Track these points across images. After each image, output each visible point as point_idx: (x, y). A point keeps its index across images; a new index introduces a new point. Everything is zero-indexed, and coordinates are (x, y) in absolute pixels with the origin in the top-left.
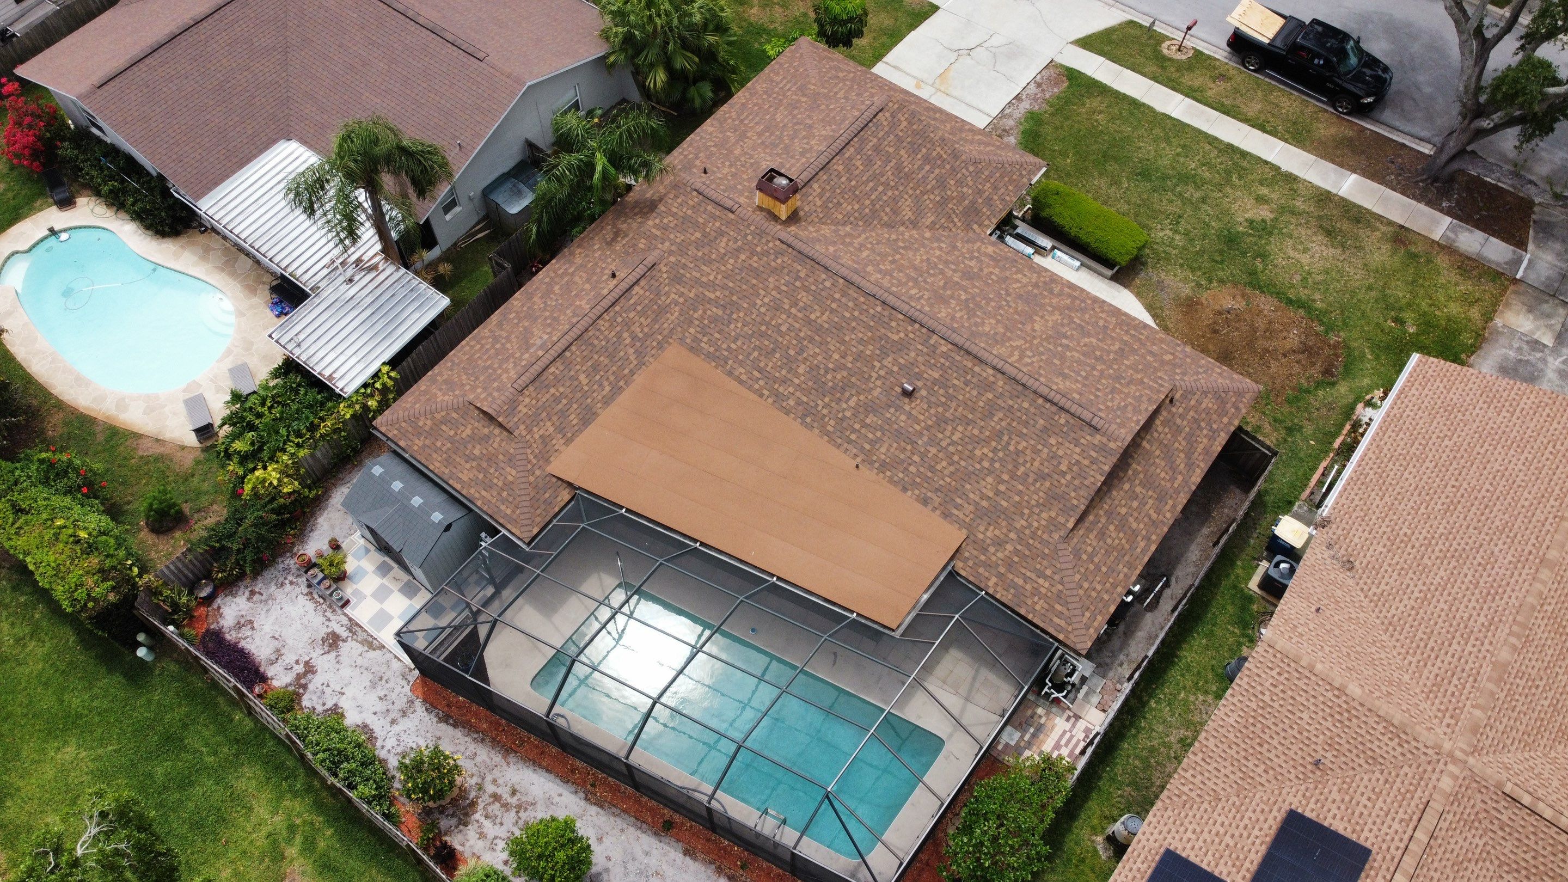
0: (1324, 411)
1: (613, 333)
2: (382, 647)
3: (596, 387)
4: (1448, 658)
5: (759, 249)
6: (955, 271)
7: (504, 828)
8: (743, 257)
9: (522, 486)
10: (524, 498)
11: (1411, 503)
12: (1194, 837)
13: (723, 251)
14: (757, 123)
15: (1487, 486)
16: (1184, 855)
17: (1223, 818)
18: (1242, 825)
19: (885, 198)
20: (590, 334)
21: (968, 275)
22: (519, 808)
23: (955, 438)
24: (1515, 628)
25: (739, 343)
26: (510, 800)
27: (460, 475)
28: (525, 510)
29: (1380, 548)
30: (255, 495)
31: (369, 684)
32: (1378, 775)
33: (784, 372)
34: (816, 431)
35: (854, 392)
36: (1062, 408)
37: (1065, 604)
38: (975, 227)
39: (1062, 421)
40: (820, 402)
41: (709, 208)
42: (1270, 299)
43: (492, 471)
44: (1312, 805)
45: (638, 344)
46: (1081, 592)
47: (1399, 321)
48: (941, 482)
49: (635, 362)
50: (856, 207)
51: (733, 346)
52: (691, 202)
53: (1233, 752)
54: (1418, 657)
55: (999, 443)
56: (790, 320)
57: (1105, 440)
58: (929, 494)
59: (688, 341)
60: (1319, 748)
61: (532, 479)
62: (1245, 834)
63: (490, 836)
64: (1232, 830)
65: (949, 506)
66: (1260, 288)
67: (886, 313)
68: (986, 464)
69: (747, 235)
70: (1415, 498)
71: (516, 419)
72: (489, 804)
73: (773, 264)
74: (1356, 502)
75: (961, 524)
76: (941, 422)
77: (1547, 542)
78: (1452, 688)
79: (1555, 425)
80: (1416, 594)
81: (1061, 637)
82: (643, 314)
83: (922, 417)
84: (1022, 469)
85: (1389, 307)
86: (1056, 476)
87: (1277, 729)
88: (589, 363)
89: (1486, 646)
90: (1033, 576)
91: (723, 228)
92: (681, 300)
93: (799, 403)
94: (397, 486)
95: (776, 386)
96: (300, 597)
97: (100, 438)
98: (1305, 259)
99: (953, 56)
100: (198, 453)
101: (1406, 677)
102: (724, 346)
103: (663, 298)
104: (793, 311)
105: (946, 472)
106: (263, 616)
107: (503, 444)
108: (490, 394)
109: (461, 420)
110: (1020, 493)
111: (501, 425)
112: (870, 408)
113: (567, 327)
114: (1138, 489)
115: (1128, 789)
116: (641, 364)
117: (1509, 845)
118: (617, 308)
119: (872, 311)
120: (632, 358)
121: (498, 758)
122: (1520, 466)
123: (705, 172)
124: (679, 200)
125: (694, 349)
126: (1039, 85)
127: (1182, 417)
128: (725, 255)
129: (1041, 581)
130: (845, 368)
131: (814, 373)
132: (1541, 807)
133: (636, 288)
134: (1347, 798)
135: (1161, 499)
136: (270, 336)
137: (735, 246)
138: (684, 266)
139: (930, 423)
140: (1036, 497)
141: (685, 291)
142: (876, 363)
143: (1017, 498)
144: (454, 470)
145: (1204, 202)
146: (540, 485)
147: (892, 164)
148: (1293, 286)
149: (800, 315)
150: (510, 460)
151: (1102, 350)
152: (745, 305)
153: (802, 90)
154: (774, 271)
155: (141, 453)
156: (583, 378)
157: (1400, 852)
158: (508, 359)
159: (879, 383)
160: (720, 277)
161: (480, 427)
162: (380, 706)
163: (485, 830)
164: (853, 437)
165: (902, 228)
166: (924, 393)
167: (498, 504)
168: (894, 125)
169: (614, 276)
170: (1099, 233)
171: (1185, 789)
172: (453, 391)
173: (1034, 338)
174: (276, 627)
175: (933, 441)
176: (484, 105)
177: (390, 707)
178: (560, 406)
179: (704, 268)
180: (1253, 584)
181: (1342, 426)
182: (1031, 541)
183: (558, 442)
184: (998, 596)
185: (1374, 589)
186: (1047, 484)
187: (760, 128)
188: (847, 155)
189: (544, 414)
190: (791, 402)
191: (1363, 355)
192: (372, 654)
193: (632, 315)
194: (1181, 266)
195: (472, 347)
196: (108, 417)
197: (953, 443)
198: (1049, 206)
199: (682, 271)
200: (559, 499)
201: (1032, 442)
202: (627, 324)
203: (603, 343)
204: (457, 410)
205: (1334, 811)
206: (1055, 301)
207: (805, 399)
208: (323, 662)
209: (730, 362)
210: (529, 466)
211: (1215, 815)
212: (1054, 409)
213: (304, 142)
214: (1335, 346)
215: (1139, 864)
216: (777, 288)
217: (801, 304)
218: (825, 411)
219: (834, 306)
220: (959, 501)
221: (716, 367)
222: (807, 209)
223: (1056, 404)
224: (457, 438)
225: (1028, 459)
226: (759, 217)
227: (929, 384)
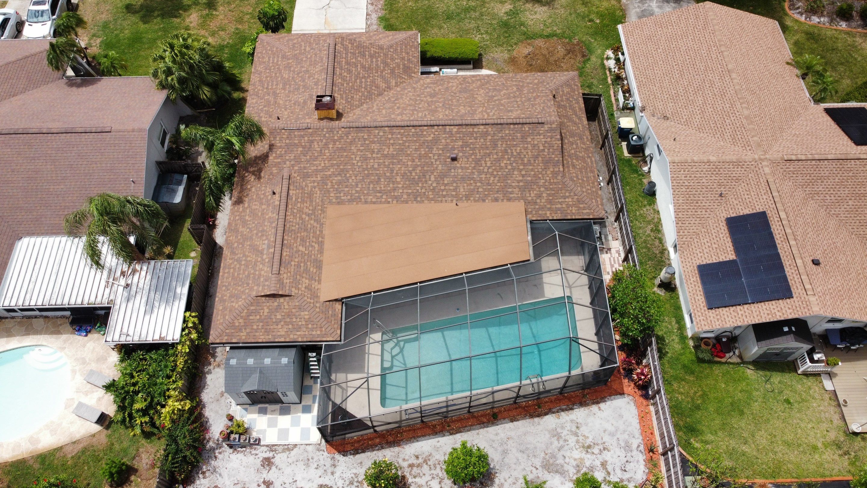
0: (595, 72)
1: (298, 219)
2: (295, 445)
3: (310, 249)
4: (729, 127)
5: (336, 138)
6: (425, 97)
7: (427, 475)
8: (331, 146)
9: (317, 316)
10: (321, 321)
11: (667, 81)
12: (702, 254)
13: (319, 149)
14: (277, 85)
15: (687, 57)
16: (704, 263)
17: (705, 240)
18: (714, 237)
19: (368, 83)
20: (288, 226)
21: (432, 96)
22: (425, 461)
23: (488, 165)
24: (741, 101)
25: (360, 186)
26: (418, 462)
27: (279, 334)
28: (326, 326)
29: (671, 105)
30: (173, 421)
31: (304, 467)
32: (743, 184)
33: (391, 185)
34: (426, 201)
35: (430, 174)
36: (523, 124)
37: (583, 202)
38: (413, 75)
39: (527, 129)
40: (418, 188)
41: (296, 133)
42: (539, 40)
43: (294, 320)
44: (731, 212)
45: (313, 217)
46: (585, 194)
47: (591, 21)
48: (497, 187)
49: (318, 226)
50: (360, 94)
51: (358, 189)
52: (284, 136)
53: (690, 213)
54: (719, 134)
55: (508, 155)
56: (376, 161)
57: (549, 126)
58: (496, 196)
59: (334, 200)
60: (717, 189)
61: (318, 310)
62: (718, 239)
63: (424, 484)
64: (713, 242)
65: (507, 195)
66: (532, 38)
67: (418, 130)
68: (509, 167)
69: (325, 135)
70: (666, 78)
71: (287, 288)
72: (411, 471)
73: (348, 140)
74: (647, 93)
75: (518, 199)
76: (477, 162)
77: (725, 64)
78: (739, 136)
79: (690, 21)
80: (698, 112)
81: (591, 217)
82: (303, 202)
83: (468, 165)
84: (526, 159)
85: (583, 18)
86: (541, 153)
87: (699, 192)
88: (299, 240)
89: (737, 114)
90: (563, 200)
91: (310, 138)
92: (316, 184)
93: (409, 194)
94: (250, 361)
95: (392, 194)
96: (231, 456)
97: (37, 466)
98: (538, 16)
99: (323, 11)
100: (105, 431)
101: (722, 143)
102: (354, 192)
103: (306, 189)
104: (374, 155)
105: (495, 181)
106: (220, 478)
107: (290, 303)
108: (264, 285)
109: (258, 308)
110: (532, 170)
111: (282, 296)
112: (443, 176)
113: (273, 230)
114: (571, 140)
115: (650, 262)
116: (322, 225)
117: (800, 178)
118: (290, 206)
119: (411, 134)
120: (315, 224)
121: (396, 449)
122: (692, 43)
123: (279, 119)
124: (278, 139)
125: (340, 203)
126: (372, 4)
127: (562, 101)
128: (321, 150)
129: (567, 200)
130: (417, 166)
131: (406, 177)
132: (800, 157)
133: (291, 192)
134: (740, 200)
135: (581, 138)
136: (106, 341)
137: (323, 143)
138: (305, 168)
139: (473, 165)
140: (539, 167)
141: (314, 179)
142: (430, 155)
143: (533, 173)
144: (274, 334)
145: (482, 16)
146: (324, 310)
147: (359, 67)
148: (543, 30)
149: (379, 156)
150: (300, 308)
151: (512, 93)
152: (349, 167)
153: (284, 57)
154: (351, 143)
155: (70, 456)
156: (301, 248)
157: (774, 205)
158: (255, 264)
159: (438, 163)
160: (326, 162)
161: (272, 304)
162: (320, 472)
163: (420, 483)
164: (444, 193)
165: (386, 93)
166: (461, 154)
167: (310, 333)
168: (346, 48)
169: (274, 193)
170: (458, 51)
171: (684, 239)
172: (241, 298)
173: (483, 104)
174: (232, 479)
175: (480, 172)
176: (130, 153)
177: (325, 468)
178: (302, 268)
179: (315, 163)
180: (626, 154)
181: (606, 74)
182: (551, 187)
183: (315, 285)
184: (555, 218)
185: (682, 121)
186: (540, 159)
187: (281, 86)
188: (338, 73)
189: (298, 277)
190: (405, 196)
191: (590, 42)
192: (293, 453)
193: (299, 205)
194: (496, 47)
195: (228, 273)
196: (31, 453)
197: (489, 168)
198: (428, 51)
199: (305, 171)
200: (337, 310)
201: (521, 146)
202: (300, 211)
203: (297, 226)
204: (252, 304)
205: (740, 208)
206: (474, 85)
207: (410, 191)
208: (272, 475)
209: (362, 197)
210: (312, 305)
211: (702, 241)
212: (520, 126)
213: (31, 234)
214: (578, 44)
215: (692, 279)
216: (358, 150)
217: (376, 150)
218: (423, 191)
219: (392, 142)
220: (510, 190)
221: (357, 204)
222: (341, 107)
223: (519, 124)
224: (263, 317)
225: (525, 153)
226: (324, 123)
227: (460, 149)
